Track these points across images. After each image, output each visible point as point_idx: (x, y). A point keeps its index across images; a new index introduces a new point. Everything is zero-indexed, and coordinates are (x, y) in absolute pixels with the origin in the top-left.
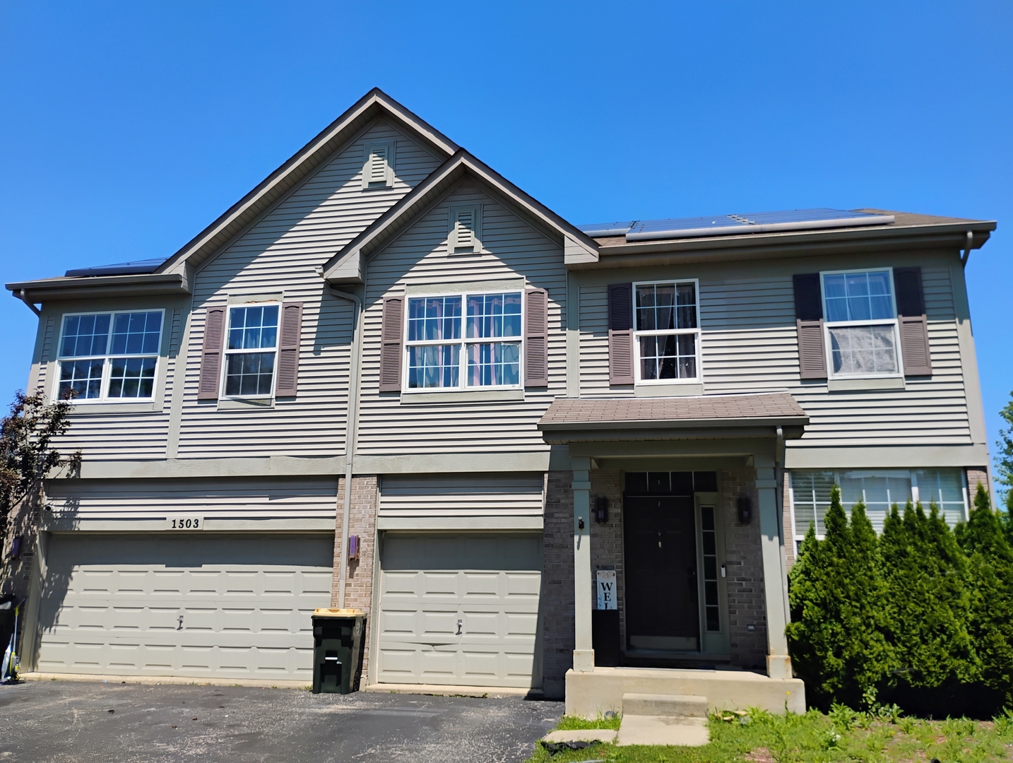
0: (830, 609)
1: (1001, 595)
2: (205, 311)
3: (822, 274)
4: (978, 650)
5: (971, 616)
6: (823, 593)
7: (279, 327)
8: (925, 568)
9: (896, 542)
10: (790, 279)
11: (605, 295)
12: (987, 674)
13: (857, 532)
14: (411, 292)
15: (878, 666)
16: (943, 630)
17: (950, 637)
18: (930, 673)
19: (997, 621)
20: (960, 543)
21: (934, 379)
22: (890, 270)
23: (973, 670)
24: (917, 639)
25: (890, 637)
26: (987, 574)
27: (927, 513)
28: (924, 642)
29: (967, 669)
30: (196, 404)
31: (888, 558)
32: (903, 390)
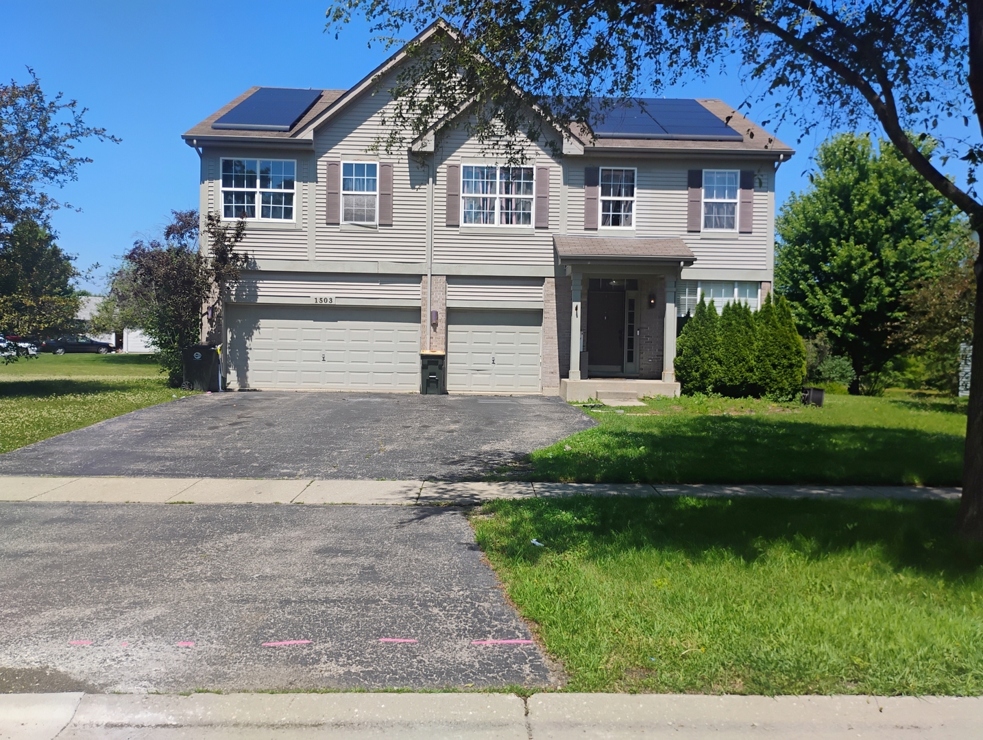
0: (696, 350)
1: (771, 344)
2: (325, 163)
3: (704, 170)
4: (757, 368)
5: (757, 354)
6: (693, 343)
7: (378, 178)
8: (739, 331)
9: (728, 319)
10: (687, 172)
11: (583, 174)
12: (760, 379)
13: (710, 314)
14: (464, 162)
15: (714, 376)
16: (744, 360)
17: (747, 363)
18: (736, 379)
19: (768, 356)
20: (756, 319)
21: (753, 234)
22: (739, 171)
23: (754, 377)
24: (732, 364)
25: (720, 363)
26: (766, 334)
27: (743, 305)
28: (735, 365)
29: (751, 377)
30: (325, 226)
31: (723, 327)
32: (737, 240)
